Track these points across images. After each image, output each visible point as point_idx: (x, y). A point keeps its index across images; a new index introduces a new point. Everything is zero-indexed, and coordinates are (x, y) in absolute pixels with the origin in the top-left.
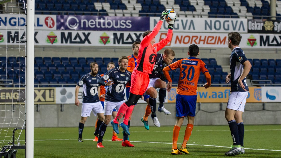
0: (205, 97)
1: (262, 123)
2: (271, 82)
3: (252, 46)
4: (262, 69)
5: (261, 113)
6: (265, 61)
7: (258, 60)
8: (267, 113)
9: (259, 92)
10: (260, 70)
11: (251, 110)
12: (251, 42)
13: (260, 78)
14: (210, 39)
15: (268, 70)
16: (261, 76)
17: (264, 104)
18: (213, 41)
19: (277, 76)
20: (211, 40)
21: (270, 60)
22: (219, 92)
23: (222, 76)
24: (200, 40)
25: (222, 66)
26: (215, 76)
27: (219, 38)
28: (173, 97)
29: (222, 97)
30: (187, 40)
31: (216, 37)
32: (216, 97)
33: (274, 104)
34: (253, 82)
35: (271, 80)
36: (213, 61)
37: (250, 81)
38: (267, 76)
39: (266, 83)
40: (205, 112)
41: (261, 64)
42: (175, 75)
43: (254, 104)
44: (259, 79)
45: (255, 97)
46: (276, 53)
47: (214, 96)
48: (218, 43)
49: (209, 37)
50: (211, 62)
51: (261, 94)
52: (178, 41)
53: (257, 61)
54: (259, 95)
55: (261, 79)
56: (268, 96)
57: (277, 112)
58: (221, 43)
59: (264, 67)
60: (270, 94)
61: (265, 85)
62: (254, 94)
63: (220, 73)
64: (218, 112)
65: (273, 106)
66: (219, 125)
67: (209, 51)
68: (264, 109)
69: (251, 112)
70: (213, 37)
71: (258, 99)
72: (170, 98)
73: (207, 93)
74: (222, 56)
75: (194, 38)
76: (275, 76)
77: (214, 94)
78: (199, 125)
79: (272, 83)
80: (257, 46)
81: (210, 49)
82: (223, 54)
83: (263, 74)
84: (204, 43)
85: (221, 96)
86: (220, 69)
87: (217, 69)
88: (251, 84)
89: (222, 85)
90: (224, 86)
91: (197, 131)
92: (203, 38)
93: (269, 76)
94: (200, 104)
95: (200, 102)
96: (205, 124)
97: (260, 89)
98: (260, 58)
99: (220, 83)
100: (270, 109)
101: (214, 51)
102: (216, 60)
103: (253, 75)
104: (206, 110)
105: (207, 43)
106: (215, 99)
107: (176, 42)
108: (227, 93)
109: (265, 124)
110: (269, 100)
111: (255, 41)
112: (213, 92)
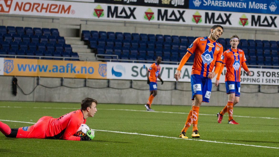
0: (45, 71)
1: (106, 102)
2: (117, 58)
3: (99, 17)
4: (108, 43)
5: (105, 91)
6: (112, 34)
7: (105, 32)
8: (111, 91)
9: (104, 68)
10: (106, 44)
11: (94, 87)
12: (98, 12)
13: (106, 52)
14: (53, 7)
15: (115, 44)
16: (107, 50)
17: (109, 81)
18: (56, 10)
19: (124, 51)
20: (54, 9)
21: (117, 33)
22: (60, 66)
23: (64, 48)
24: (42, 8)
25: (65, 38)
26: (57, 48)
27: (63, 6)
28: (9, 69)
29: (64, 71)
30: (27, 7)
31: (60, 6)
32: (57, 71)
33: (120, 81)
34: (98, 56)
35: (118, 55)
36: (55, 31)
37: (95, 56)
38: (114, 51)
39: (112, 58)
40: (44, 88)
41: (108, 37)
42: (12, 45)
43: (98, 81)
44: (104, 53)
45: (99, 73)
46: (125, 25)
47: (55, 70)
48: (61, 12)
49: (52, 5)
50: (53, 33)
51: (106, 70)
52: (17, 8)
53: (103, 34)
54: (104, 71)
55: (107, 54)
56: (113, 72)
57: (123, 90)
58: (65, 12)
59: (110, 41)
60: (116, 70)
61: (111, 60)
62: (99, 70)
63: (62, 45)
64: (59, 88)
65: (118, 84)
66: (59, 102)
67: (51, 20)
68: (108, 87)
69: (94, 89)
70: (57, 6)
71: (103, 75)
72: (6, 70)
73: (47, 66)
74: (65, 27)
75: (36, 6)
76: (122, 51)
77: (55, 67)
78: (36, 102)
79: (119, 59)
80: (105, 17)
81: (53, 19)
82: (67, 25)
83: (109, 48)
84: (46, 12)
85: (62, 70)
86: (63, 40)
87: (59, 40)
88: (96, 58)
89: (64, 58)
90: (66, 59)
91: (34, 108)
92: (45, 6)
93: (115, 50)
94: (39, 78)
95: (39, 76)
96: (43, 100)
97: (106, 65)
98: (107, 31)
99: (62, 56)
100: (115, 87)
101: (57, 21)
102: (59, 31)
103: (98, 49)
104: (45, 86)
105: (50, 12)
106: (56, 73)
107: (15, 9)
108: (69, 67)
109: (109, 102)
110: (114, 77)
111: (102, 12)
112: (54, 66)
